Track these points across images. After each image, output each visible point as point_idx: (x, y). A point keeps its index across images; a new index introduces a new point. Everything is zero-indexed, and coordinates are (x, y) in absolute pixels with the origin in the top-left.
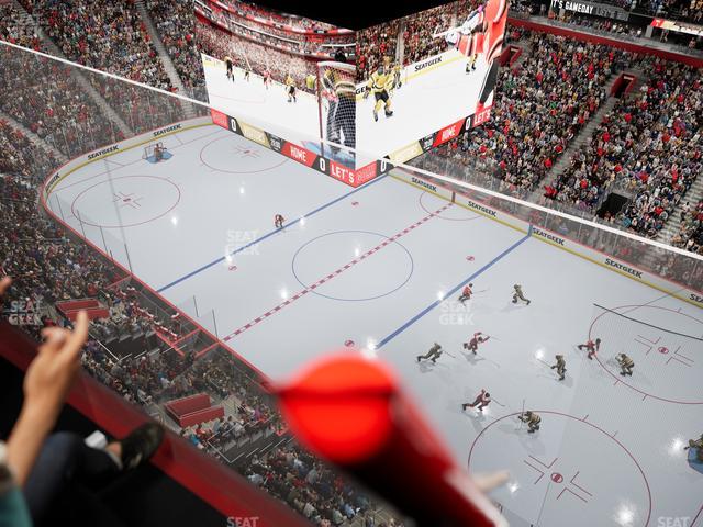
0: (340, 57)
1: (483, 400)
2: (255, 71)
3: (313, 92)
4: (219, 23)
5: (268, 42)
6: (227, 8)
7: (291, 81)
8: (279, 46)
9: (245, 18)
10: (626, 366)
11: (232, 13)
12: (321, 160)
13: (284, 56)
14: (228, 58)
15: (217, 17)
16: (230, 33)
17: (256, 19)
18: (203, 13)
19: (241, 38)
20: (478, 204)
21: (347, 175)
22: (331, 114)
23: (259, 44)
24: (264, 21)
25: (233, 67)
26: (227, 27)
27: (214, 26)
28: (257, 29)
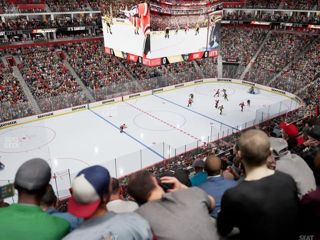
0: (218, 9)
1: (242, 105)
2: (181, 28)
3: (206, 26)
4: (165, 12)
5: (190, 13)
6: (171, 4)
7: (198, 26)
8: (194, 13)
9: (180, 6)
10: (224, 90)
11: (173, 5)
12: (206, 52)
13: (196, 16)
14: (167, 28)
15: (164, 10)
16: (170, 15)
17: (186, 5)
18: (156, 10)
19: (176, 16)
20: (132, 95)
21: (215, 53)
22: (212, 32)
23: (185, 15)
24: (189, 5)
25: (170, 31)
26: (169, 13)
27: (162, 15)
28: (185, 9)
